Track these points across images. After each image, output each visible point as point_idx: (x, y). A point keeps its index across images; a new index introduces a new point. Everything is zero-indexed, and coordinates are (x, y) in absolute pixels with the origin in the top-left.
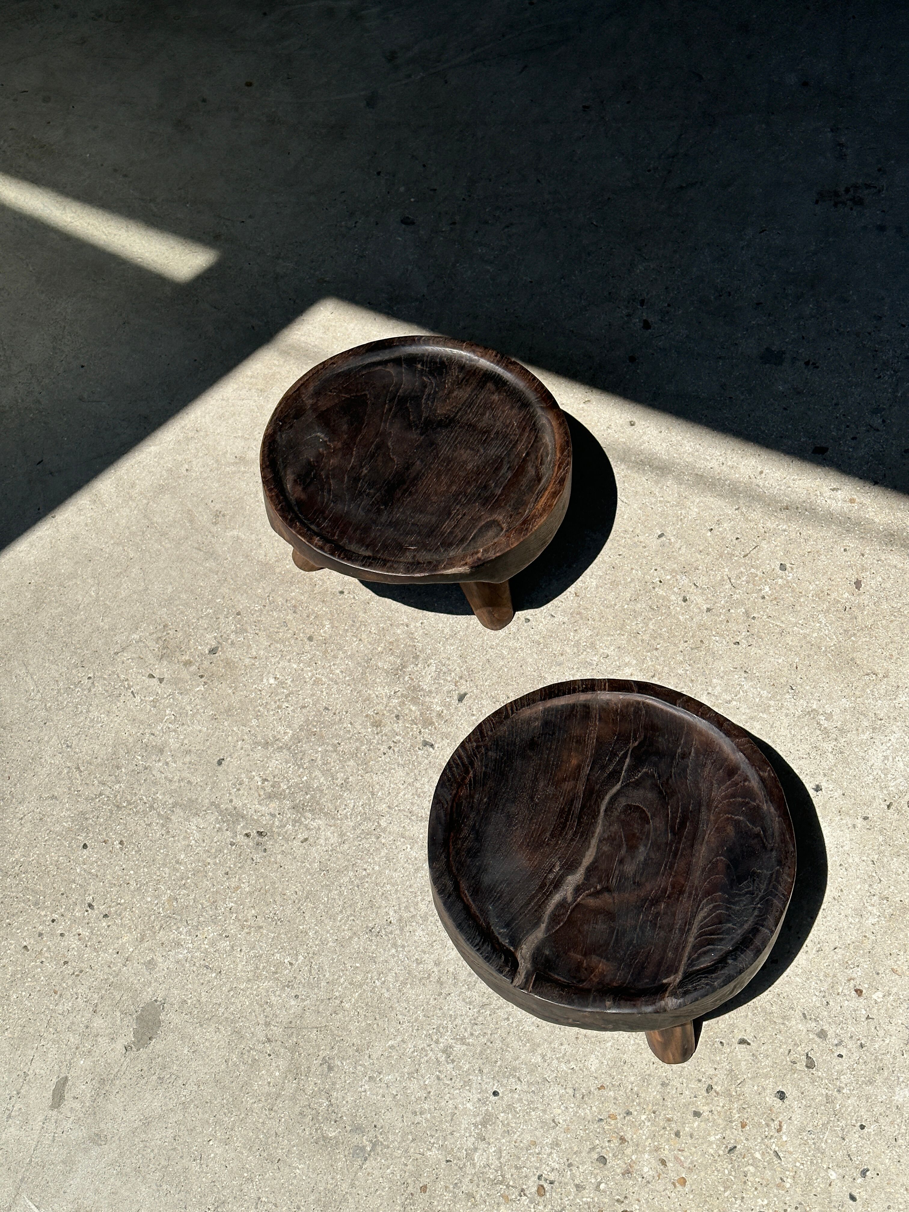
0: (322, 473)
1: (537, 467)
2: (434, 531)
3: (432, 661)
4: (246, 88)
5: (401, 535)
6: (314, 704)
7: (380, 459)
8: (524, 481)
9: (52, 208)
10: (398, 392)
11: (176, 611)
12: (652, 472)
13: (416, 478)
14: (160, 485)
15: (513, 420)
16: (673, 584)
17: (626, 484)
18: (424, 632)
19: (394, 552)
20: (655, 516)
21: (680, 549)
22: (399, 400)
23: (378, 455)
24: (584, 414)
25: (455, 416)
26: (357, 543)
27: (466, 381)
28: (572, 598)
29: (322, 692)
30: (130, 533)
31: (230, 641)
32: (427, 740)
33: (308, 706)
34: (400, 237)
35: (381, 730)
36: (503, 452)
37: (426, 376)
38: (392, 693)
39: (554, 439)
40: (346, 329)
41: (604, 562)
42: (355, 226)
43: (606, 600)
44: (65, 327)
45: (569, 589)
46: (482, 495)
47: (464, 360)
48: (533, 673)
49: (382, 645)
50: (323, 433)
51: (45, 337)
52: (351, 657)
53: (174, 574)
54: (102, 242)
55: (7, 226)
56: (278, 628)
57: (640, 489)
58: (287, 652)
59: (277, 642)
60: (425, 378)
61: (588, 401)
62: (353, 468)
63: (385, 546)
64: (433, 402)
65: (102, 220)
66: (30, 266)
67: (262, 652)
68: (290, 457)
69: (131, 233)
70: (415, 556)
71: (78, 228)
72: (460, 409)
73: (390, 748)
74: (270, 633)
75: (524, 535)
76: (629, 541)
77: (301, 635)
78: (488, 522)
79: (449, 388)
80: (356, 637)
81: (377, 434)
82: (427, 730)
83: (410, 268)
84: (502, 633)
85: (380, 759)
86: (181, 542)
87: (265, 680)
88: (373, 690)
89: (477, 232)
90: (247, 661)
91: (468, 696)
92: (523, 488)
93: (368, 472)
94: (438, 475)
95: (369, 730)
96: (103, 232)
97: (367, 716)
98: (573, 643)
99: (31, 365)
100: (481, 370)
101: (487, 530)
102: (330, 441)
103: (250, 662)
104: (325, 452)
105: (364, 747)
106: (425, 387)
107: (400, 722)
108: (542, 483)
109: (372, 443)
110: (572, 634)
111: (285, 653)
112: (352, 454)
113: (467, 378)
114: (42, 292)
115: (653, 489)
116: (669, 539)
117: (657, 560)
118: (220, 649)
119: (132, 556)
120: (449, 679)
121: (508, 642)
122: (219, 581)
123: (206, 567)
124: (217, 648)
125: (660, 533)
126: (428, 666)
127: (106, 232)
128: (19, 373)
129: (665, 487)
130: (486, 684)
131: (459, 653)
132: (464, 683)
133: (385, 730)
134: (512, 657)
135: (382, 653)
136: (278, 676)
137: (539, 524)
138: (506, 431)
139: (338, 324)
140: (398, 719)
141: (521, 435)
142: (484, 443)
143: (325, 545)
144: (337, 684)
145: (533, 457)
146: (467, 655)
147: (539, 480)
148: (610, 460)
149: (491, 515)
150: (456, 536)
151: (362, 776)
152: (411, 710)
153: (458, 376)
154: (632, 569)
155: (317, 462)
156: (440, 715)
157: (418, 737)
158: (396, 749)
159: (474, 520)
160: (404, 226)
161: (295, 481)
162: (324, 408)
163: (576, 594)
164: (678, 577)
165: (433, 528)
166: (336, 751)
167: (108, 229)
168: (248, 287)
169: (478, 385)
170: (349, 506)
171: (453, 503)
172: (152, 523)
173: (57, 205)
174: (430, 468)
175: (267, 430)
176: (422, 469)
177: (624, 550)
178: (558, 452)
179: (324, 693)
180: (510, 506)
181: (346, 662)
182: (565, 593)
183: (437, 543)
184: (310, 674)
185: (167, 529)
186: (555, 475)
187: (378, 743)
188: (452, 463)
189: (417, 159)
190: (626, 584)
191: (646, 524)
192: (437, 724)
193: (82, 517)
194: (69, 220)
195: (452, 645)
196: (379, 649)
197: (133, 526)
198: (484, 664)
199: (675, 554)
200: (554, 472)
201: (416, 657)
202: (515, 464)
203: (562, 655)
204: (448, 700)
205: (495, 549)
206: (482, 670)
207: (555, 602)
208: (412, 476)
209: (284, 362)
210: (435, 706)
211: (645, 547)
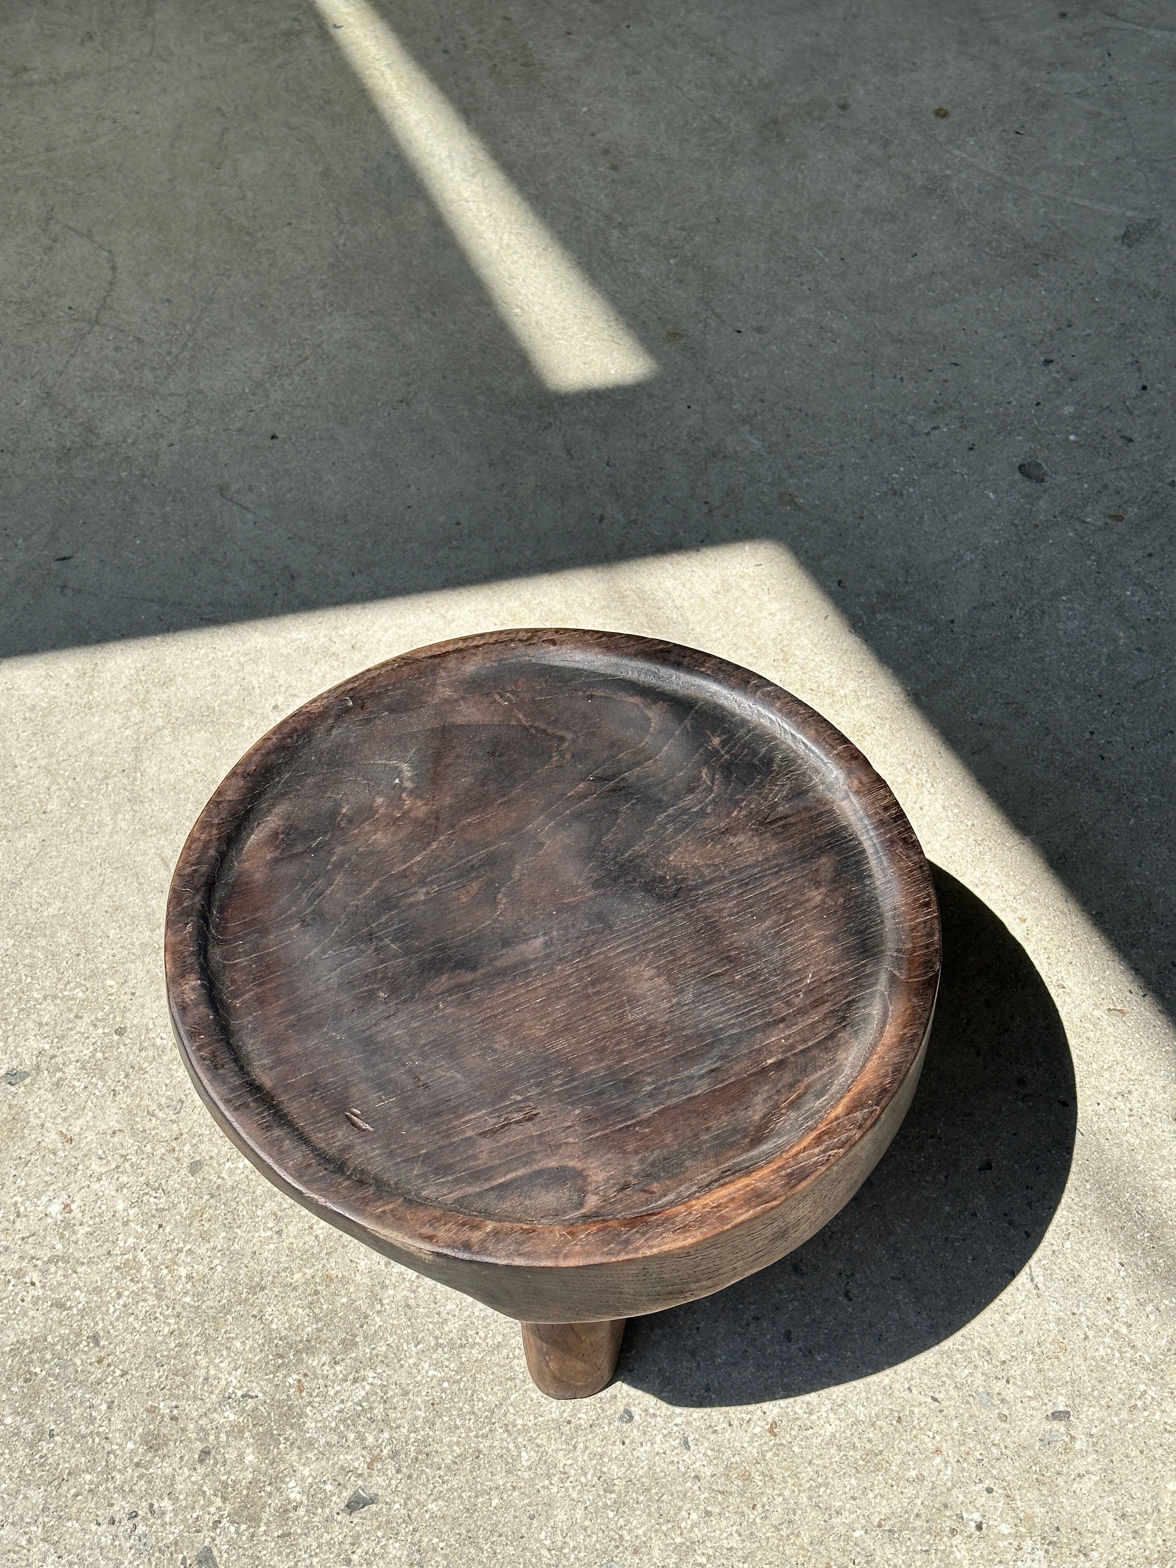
0: (339, 849)
1: (776, 1106)
2: (438, 1114)
3: (371, 1374)
4: (933, 117)
5: (367, 1079)
6: (83, 1313)
7: (475, 886)
8: (721, 1122)
9: (457, 164)
10: (629, 768)
11: (25, 958)
12: (1146, 1254)
13: (502, 973)
14: (208, 708)
15: (813, 968)
16: (1005, 1551)
17: (1068, 1244)
18: (407, 1298)
19: (317, 1110)
20: (1078, 1360)
21: (1080, 1476)
22: (614, 790)
23: (477, 878)
24: (1092, 1035)
25: (696, 888)
26: (268, 1042)
27: (783, 827)
28: (757, 1430)
29: (119, 1295)
30: (86, 764)
31: (59, 1075)
32: (215, 1553)
33: (71, 1308)
34: (994, 492)
35: (151, 1462)
36: (732, 1026)
37: (711, 769)
38: (240, 1393)
39: (864, 1066)
40: (760, 608)
41: (888, 1392)
42: (928, 434)
43: (826, 1485)
44: (306, 359)
45: (766, 1406)
46: (606, 1096)
47: (816, 779)
48: (544, 1552)
49: (309, 1272)
50: (414, 767)
51: (263, 360)
52: (232, 1257)
53: (85, 882)
54: (484, 254)
55: (366, 159)
56: (160, 1105)
57: (1089, 1275)
58: (132, 1165)
59: (134, 1134)
60: (705, 771)
61: (1121, 1011)
62: (403, 875)
63: (314, 1086)
64: (677, 832)
65: (516, 220)
66: (344, 236)
67: (90, 1135)
68: (310, 781)
69: (542, 262)
70: (350, 1147)
71: (469, 214)
72: (724, 878)
73: (133, 1515)
74: (139, 1106)
75: (609, 1253)
76: (979, 1380)
77: (187, 1148)
78: (563, 1169)
79: (737, 819)
80: (278, 1219)
81: (514, 832)
82: (232, 1529)
83: (968, 557)
84: (555, 1408)
85: (94, 1527)
86: (150, 832)
87: (44, 1199)
88: (211, 1361)
89: (1150, 555)
90: (51, 1138)
91: (374, 1507)
92: (704, 1138)
93: (425, 902)
94: (554, 995)
95: (130, 1445)
96: (501, 238)
97: (152, 1410)
98: (678, 1540)
99: (200, 392)
100: (836, 820)
101: (546, 1187)
102: (411, 793)
103: (53, 1142)
104: (382, 810)
105: (88, 1477)
106: (691, 790)
107: (201, 1470)
108: (755, 1152)
109: (487, 845)
110: (694, 1516)
111: (127, 1165)
112: (429, 844)
113: (792, 820)
114: (325, 286)
115: (1120, 1295)
116: (1073, 1438)
117: (1008, 1469)
118: (28, 1081)
119: (50, 807)
120: (370, 1440)
121: (549, 1438)
122: (144, 945)
123: (147, 906)
124: (28, 1074)
125: (1061, 1409)
126: (355, 1381)
127: (505, 242)
128: (171, 395)
129: (1150, 1308)
130: (432, 1506)
131: (436, 1393)
132: (391, 1471)
133: (162, 1468)
134: (531, 1483)
135: (295, 1289)
136: (73, 1207)
137: (665, 1248)
138: (775, 984)
139: (751, 591)
140: (201, 1461)
141: (802, 1011)
142: (706, 982)
143: (196, 1006)
144: (159, 1298)
145: (787, 1077)
146: (448, 1410)
147: (757, 1141)
148: (1074, 1168)
149: (586, 1155)
150: (474, 1157)
151: (30, 1541)
152: (241, 1457)
153: (776, 804)
154: (938, 1451)
155: (350, 821)
156: (284, 1512)
157: (205, 1532)
158: (141, 1529)
159: (541, 1143)
160: (1018, 476)
161: (275, 834)
162: (459, 720)
163: (774, 1424)
164: (1028, 1544)
165: (443, 1107)
166: (31, 1447)
167: (513, 237)
168: (652, 445)
169: (801, 849)
170: (324, 952)
171: (531, 1077)
172: (136, 769)
173: (470, 164)
174: (551, 970)
175: (314, 701)
176: (536, 959)
177: (953, 1393)
178: (846, 1100)
179: (121, 1302)
180: (642, 1161)
181: (216, 1262)
182: (750, 1408)
183: (423, 1146)
184: (131, 1241)
185: (150, 794)
186: (795, 1150)
187: (120, 1489)
188: (606, 985)
189: (1139, 370)
190: (898, 1478)
191: (1047, 1365)
192: (263, 1528)
193: (39, 690)
194: (466, 194)
195: (438, 1365)
196: (296, 1276)
197: (101, 754)
198: (463, 1457)
199: (1060, 1481)
200: (799, 1143)
201: (349, 1345)
202: (737, 1068)
203: (636, 1552)
204: (329, 1487)
205: (522, 1243)
206: (448, 1467)
207: (716, 1414)
208: (498, 964)
209: (603, 607)
210: (292, 1484)
211: (1003, 1418)
